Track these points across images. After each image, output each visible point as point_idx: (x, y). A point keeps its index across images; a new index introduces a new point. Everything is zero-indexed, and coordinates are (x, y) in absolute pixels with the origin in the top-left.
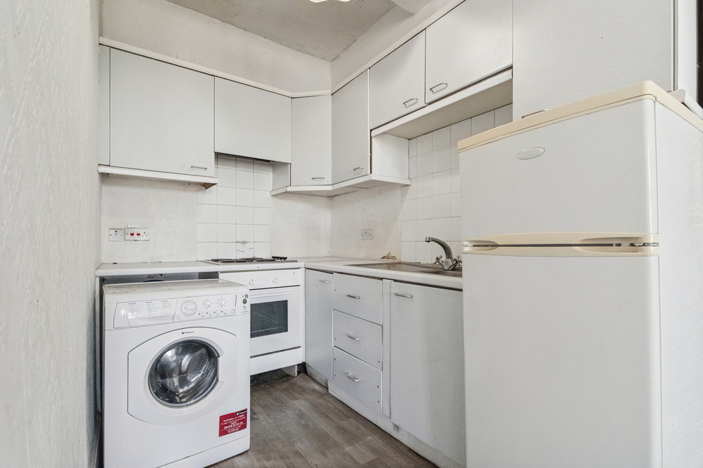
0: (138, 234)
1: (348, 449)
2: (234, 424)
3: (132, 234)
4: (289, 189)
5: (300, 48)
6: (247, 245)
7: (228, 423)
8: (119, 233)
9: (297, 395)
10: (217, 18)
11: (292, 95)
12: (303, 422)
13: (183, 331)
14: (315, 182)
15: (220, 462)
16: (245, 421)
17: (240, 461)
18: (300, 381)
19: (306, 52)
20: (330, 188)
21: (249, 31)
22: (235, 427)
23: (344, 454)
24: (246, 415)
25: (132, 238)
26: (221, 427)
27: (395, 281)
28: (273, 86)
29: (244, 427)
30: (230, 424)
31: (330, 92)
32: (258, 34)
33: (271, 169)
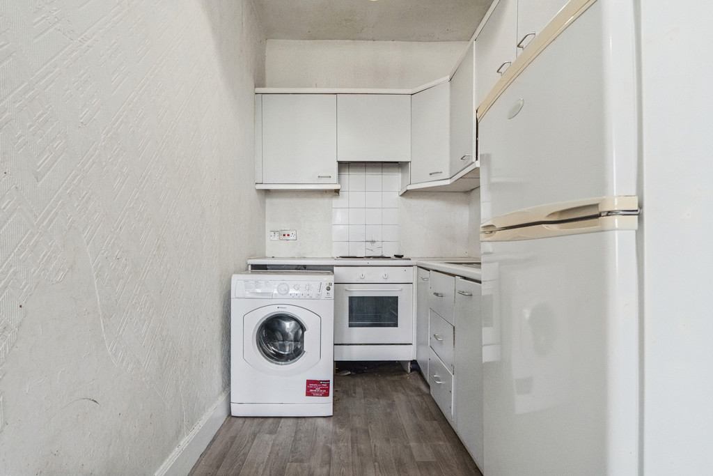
0: (288, 235)
1: (413, 444)
2: (318, 389)
3: (284, 235)
4: (409, 188)
5: (430, 38)
6: (375, 244)
7: (314, 387)
8: (277, 234)
9: (400, 388)
10: (348, 39)
11: (411, 91)
12: (389, 410)
13: (279, 306)
14: (434, 177)
15: (308, 417)
16: (328, 390)
17: (321, 422)
18: (411, 378)
19: (438, 40)
20: (448, 182)
21: (378, 40)
22: (319, 393)
23: (406, 447)
24: (328, 385)
25: (284, 238)
26: (308, 389)
27: (465, 278)
28: (386, 88)
29: (327, 395)
30: (315, 389)
31: (448, 77)
32: (387, 39)
33: (400, 170)
